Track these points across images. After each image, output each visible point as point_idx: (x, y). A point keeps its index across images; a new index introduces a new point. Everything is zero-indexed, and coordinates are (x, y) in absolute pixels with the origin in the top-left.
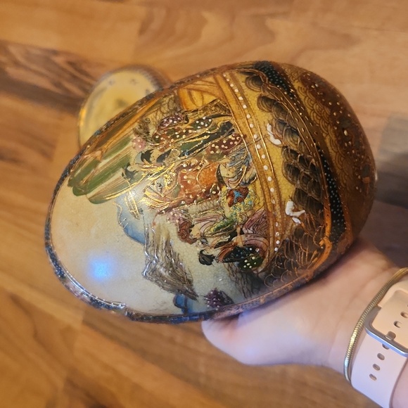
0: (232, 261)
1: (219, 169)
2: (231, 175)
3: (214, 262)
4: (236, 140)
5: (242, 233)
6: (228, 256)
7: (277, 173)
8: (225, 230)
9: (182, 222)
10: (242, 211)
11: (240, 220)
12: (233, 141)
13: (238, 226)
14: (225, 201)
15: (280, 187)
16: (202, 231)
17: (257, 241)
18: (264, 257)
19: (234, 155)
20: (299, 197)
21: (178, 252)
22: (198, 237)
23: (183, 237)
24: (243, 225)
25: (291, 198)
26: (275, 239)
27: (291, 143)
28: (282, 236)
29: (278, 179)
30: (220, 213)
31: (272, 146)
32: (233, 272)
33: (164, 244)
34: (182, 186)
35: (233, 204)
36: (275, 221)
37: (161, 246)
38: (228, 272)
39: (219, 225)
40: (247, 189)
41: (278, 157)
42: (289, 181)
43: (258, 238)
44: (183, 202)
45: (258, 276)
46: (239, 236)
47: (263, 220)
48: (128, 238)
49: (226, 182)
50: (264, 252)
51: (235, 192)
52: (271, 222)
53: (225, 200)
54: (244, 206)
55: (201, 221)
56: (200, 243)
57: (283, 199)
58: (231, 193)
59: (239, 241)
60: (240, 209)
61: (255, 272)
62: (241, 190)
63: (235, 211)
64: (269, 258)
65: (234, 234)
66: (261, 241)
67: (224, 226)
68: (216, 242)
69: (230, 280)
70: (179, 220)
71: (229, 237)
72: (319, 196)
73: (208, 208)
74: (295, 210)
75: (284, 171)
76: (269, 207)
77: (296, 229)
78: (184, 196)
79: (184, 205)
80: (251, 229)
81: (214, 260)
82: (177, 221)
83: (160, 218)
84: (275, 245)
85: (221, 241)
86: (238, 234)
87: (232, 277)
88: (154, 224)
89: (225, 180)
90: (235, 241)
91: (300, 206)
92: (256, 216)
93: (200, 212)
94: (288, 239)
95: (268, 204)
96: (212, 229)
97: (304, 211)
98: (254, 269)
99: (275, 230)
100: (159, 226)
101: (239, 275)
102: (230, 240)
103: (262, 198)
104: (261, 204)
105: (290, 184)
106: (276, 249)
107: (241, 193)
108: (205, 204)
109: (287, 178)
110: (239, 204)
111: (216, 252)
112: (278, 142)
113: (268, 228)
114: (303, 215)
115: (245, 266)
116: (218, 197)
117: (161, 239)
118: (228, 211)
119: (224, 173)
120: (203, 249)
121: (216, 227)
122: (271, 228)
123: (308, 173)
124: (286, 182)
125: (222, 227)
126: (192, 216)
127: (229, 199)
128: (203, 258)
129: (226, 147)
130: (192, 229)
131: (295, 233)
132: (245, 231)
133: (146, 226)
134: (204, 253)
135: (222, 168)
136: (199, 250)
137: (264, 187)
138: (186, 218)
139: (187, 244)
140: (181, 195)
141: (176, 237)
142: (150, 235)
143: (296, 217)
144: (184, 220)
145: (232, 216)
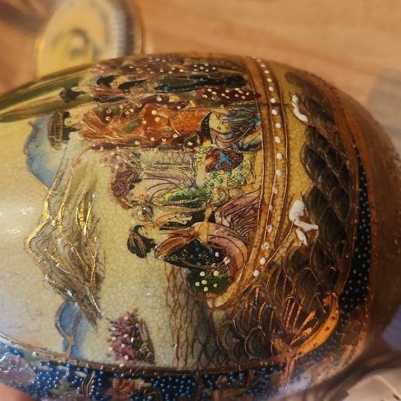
0: (180, 264)
1: (208, 117)
2: (223, 130)
3: (151, 254)
4: (244, 94)
5: (212, 219)
6: (177, 251)
7: (292, 153)
8: (188, 205)
9: (124, 169)
10: (224, 185)
11: (216, 198)
12: (240, 95)
13: (209, 205)
14: (202, 161)
15: (291, 173)
16: (150, 193)
17: (230, 244)
18: (233, 279)
19: (236, 109)
20: (315, 202)
21: (98, 216)
22: (141, 201)
23: (118, 193)
24: (218, 207)
25: (303, 197)
26: (260, 253)
27: (321, 128)
28: (272, 252)
29: (292, 162)
30: (189, 175)
31: (295, 119)
32: (175, 286)
33: (81, 197)
34: (145, 122)
35: (214, 169)
36: (269, 222)
37: (74, 199)
38: (167, 284)
39: (180, 193)
40: (241, 156)
41: (299, 135)
42: (307, 171)
43: (234, 240)
44: (137, 143)
45: (211, 314)
46: (205, 223)
47: (252, 212)
48: (29, 174)
49: (213, 137)
50: (236, 270)
51: (222, 155)
52: (262, 222)
53: (203, 159)
54: (229, 179)
55: (154, 177)
56: (140, 213)
57: (290, 194)
58: (216, 153)
59: (204, 231)
60: (222, 181)
61: (210, 303)
62: (232, 154)
63: (212, 181)
64: (239, 285)
65: (198, 217)
66: (237, 246)
67: (187, 198)
68: (165, 219)
69: (164, 303)
70: (121, 165)
71: (190, 218)
72: (344, 216)
73: (172, 162)
74: (304, 219)
75: (303, 156)
76: (266, 196)
77: (296, 251)
78: (142, 135)
79: (136, 146)
80: (229, 219)
81: (152, 251)
82: (117, 167)
83: (93, 155)
84: (256, 265)
85: (174, 220)
86: (206, 220)
87: (170, 296)
88: (79, 161)
89: (212, 132)
90: (196, 229)
91: (312, 215)
92: (243, 201)
93: (158, 163)
94: (279, 262)
95: (266, 191)
96: (167, 196)
97: (316, 227)
98: (210, 295)
99: (265, 236)
100: (86, 166)
101: (182, 298)
102: (189, 224)
103: (259, 178)
104: (256, 186)
105: (306, 175)
106: (256, 273)
107: (231, 159)
108: (170, 154)
109: (305, 166)
110: (222, 172)
111: (160, 237)
112: (303, 118)
113: (254, 229)
114: (313, 231)
115: (197, 284)
116: (194, 152)
117: (80, 187)
118: (202, 177)
119: (214, 123)
120: (142, 223)
121: (174, 194)
122: (260, 231)
123: (337, 175)
124: (302, 171)
125: (183, 197)
126: (143, 166)
127: (210, 161)
128: (136, 241)
129: (228, 97)
130: (136, 185)
131: (293, 257)
132: (218, 219)
133: (65, 162)
134: (141, 232)
135: (213, 117)
136: (134, 223)
137: (268, 165)
138: (132, 165)
139: (119, 207)
140: (138, 131)
141: (105, 191)
142: (64, 177)
143: (302, 230)
144: (128, 167)
145: (206, 187)
